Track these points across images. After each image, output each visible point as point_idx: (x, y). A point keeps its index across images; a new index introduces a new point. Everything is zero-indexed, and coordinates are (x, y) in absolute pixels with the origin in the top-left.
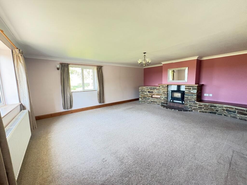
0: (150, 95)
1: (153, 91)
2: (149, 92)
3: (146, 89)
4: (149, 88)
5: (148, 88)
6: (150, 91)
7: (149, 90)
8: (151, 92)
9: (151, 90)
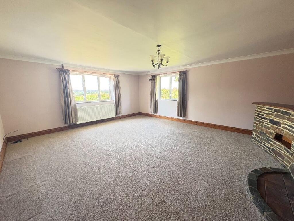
0: (273, 132)
1: (281, 122)
2: (272, 121)
3: (267, 112)
4: (275, 111)
5: (272, 109)
6: (275, 120)
7: (273, 117)
8: (276, 122)
9: (277, 116)
